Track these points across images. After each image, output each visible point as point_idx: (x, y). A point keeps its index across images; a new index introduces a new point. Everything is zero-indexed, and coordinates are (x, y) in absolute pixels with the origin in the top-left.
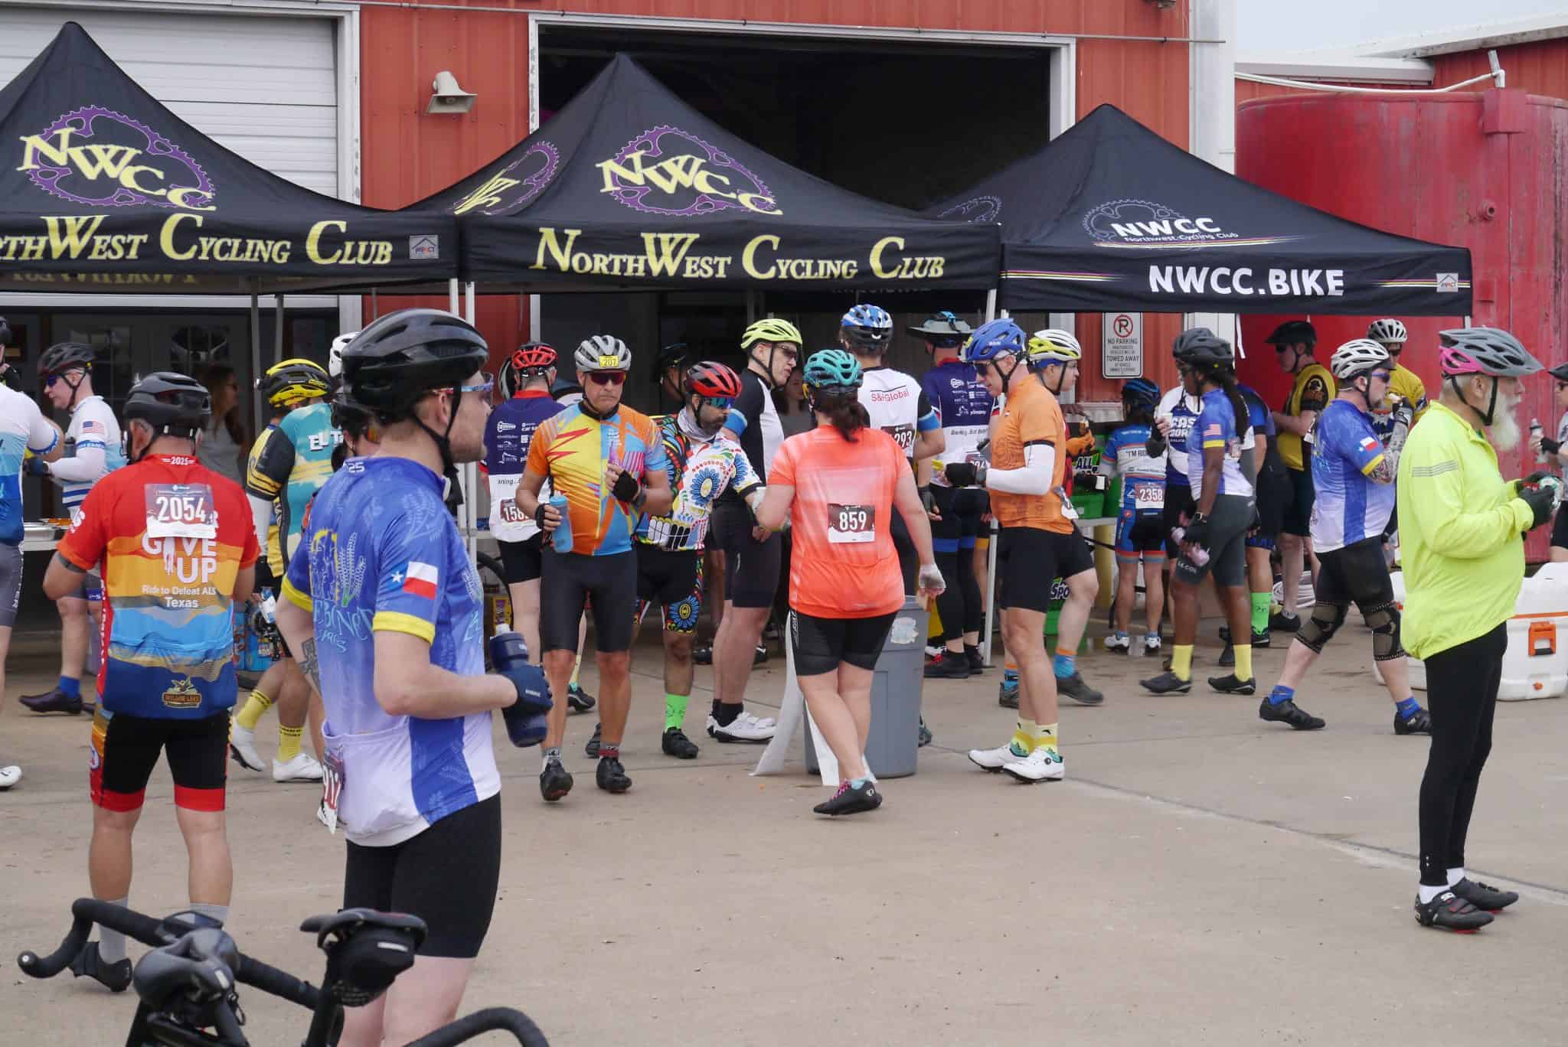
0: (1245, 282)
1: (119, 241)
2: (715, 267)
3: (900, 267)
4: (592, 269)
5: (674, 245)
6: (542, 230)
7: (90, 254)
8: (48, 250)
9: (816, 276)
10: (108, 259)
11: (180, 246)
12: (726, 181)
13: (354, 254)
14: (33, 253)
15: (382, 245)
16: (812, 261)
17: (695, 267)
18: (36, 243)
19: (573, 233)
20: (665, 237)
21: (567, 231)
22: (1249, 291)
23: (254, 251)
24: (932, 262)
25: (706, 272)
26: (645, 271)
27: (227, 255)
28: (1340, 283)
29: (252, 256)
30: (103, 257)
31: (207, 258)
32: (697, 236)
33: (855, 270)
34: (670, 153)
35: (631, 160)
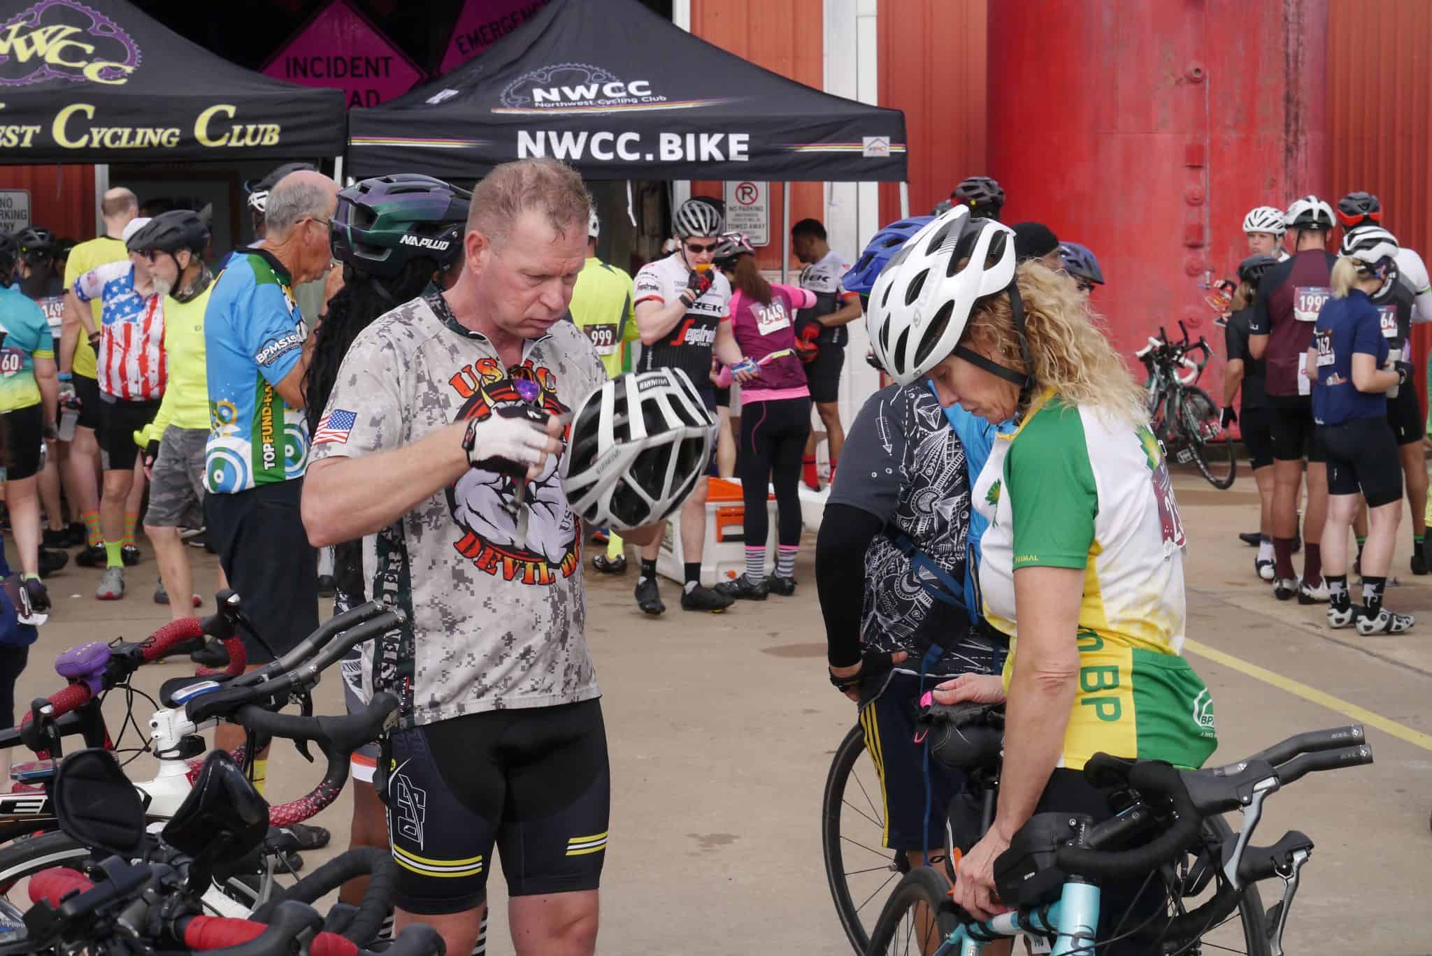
0: (630, 146)
2: (21, 137)
3: (227, 135)
12: (89, 49)
16: (130, 130)
22: (635, 157)
24: (265, 130)
25: (9, 141)
28: (745, 148)
32: (4, 106)
33: (178, 139)
34: (46, 22)
35: (9, 31)
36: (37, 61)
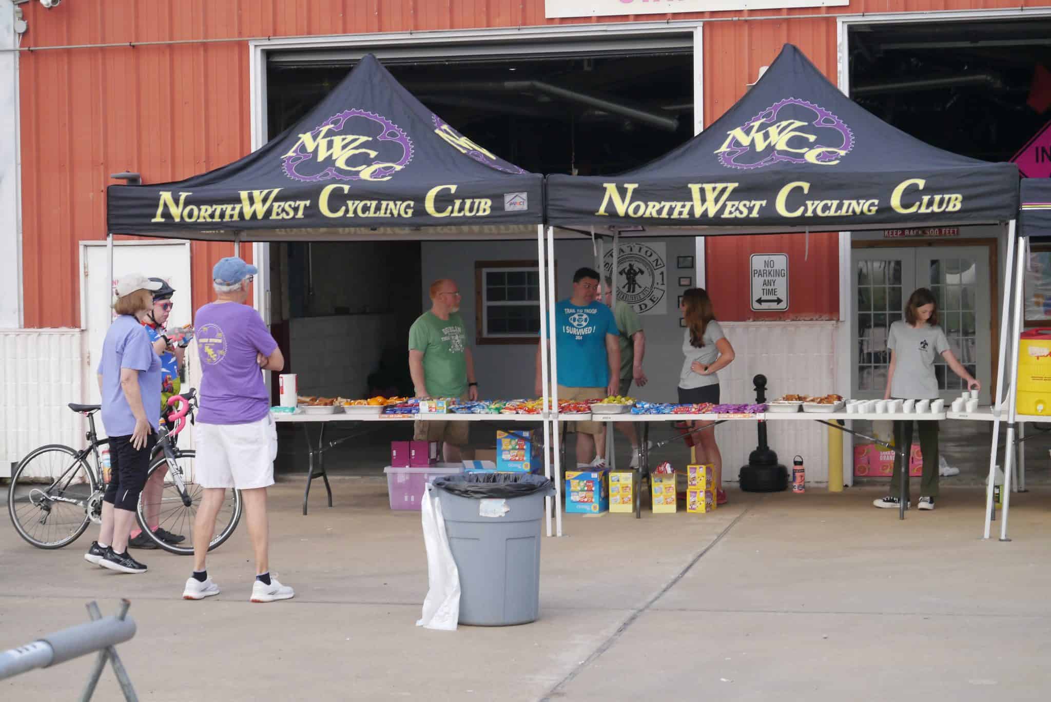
1: (290, 206)
2: (751, 209)
3: (918, 203)
4: (644, 214)
5: (716, 192)
6: (605, 185)
7: (271, 215)
8: (241, 214)
9: (838, 214)
10: (283, 218)
11: (333, 208)
12: (812, 138)
13: (461, 209)
14: (231, 216)
15: (483, 201)
16: (838, 202)
17: (733, 210)
18: (233, 209)
19: (631, 187)
20: (708, 187)
21: (626, 185)
23: (386, 209)
24: (950, 199)
25: (741, 213)
26: (689, 214)
27: (367, 212)
29: (385, 213)
30: (280, 217)
31: (353, 215)
32: (736, 185)
33: (876, 208)
34: (780, 119)
35: (753, 127)
36: (770, 149)
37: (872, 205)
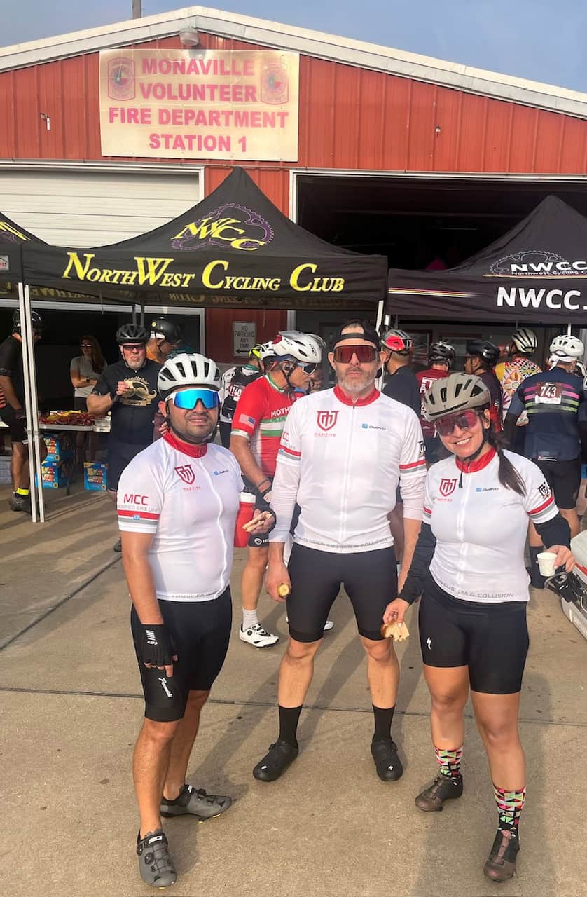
2: (183, 281)
3: (310, 284)
4: (99, 278)
5: (157, 265)
6: (70, 254)
9: (250, 288)
12: (241, 232)
16: (250, 278)
17: (169, 280)
19: (89, 256)
20: (150, 260)
21: (85, 255)
24: (335, 281)
25: (175, 283)
26: (134, 281)
32: (172, 260)
33: (279, 285)
34: (221, 217)
35: (202, 222)
36: (208, 237)
37: (276, 282)
